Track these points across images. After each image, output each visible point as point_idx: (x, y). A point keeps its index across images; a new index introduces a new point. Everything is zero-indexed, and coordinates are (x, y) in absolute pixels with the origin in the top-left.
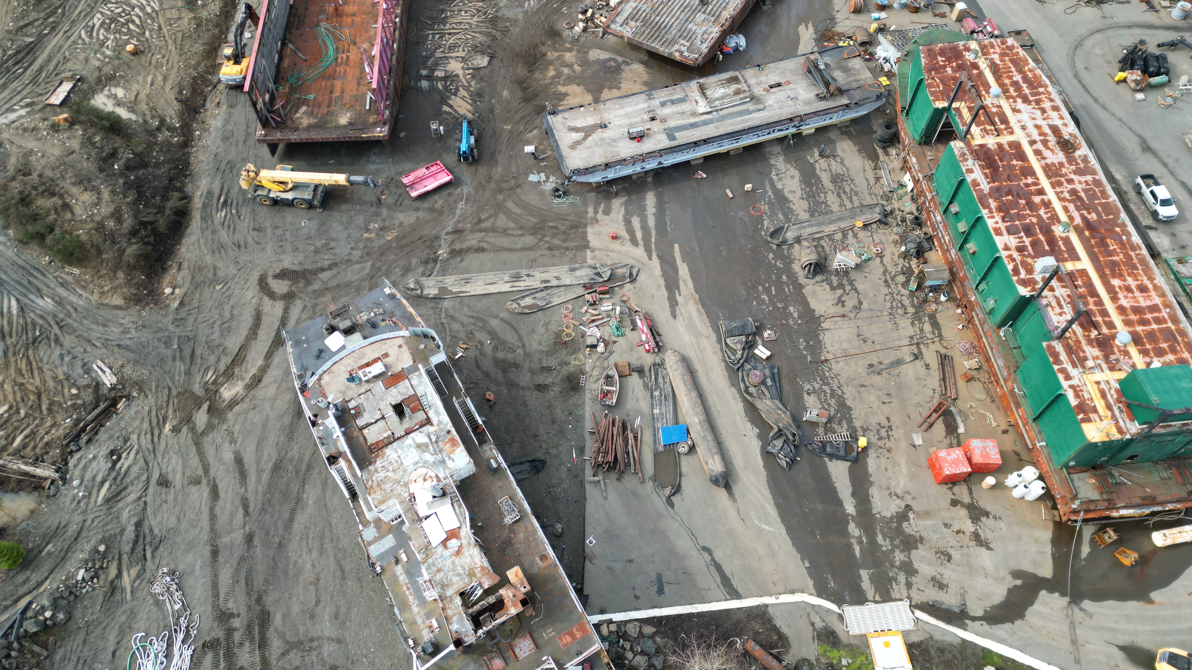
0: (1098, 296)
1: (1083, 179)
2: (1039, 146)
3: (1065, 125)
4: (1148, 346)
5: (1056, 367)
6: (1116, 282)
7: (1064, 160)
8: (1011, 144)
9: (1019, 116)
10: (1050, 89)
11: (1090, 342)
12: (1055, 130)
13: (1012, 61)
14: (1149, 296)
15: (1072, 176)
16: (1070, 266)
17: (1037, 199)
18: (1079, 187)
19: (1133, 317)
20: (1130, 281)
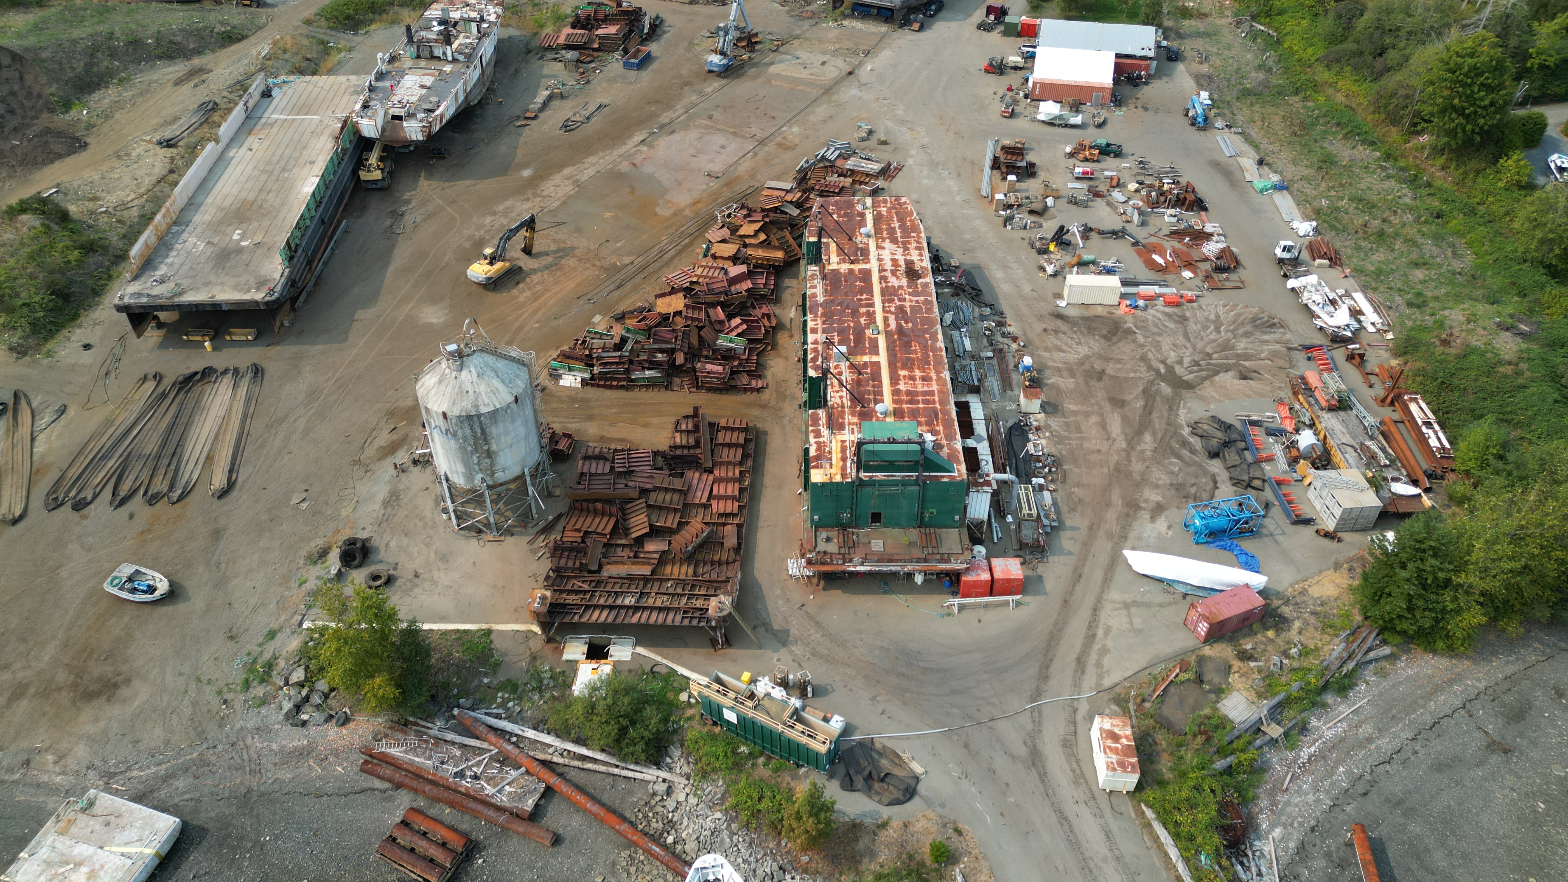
0: (880, 381)
1: (914, 299)
2: (888, 274)
3: (922, 260)
4: (906, 418)
5: (811, 428)
6: (902, 373)
7: (905, 284)
8: (860, 271)
9: (881, 252)
10: (923, 235)
11: (853, 414)
12: (909, 264)
13: (896, 213)
14: (928, 386)
15: (907, 297)
16: (866, 358)
17: (863, 310)
18: (907, 304)
19: (904, 398)
20: (918, 373)
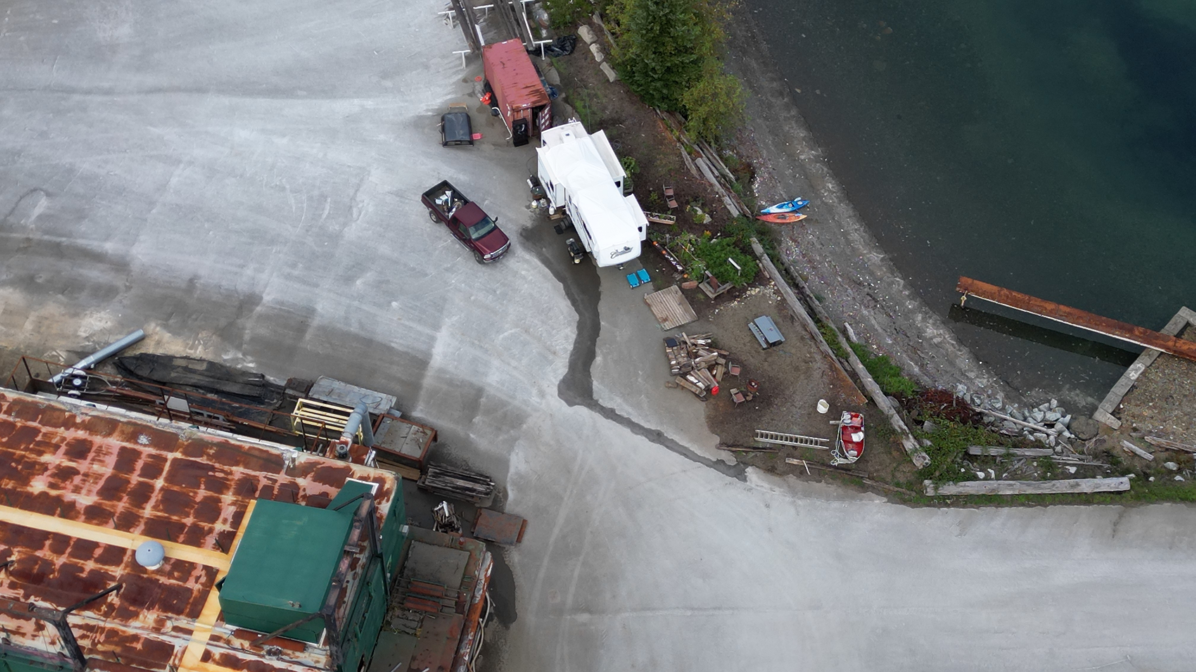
0: (45, 535)
4: (189, 521)
6: (37, 485)
19: (122, 506)
